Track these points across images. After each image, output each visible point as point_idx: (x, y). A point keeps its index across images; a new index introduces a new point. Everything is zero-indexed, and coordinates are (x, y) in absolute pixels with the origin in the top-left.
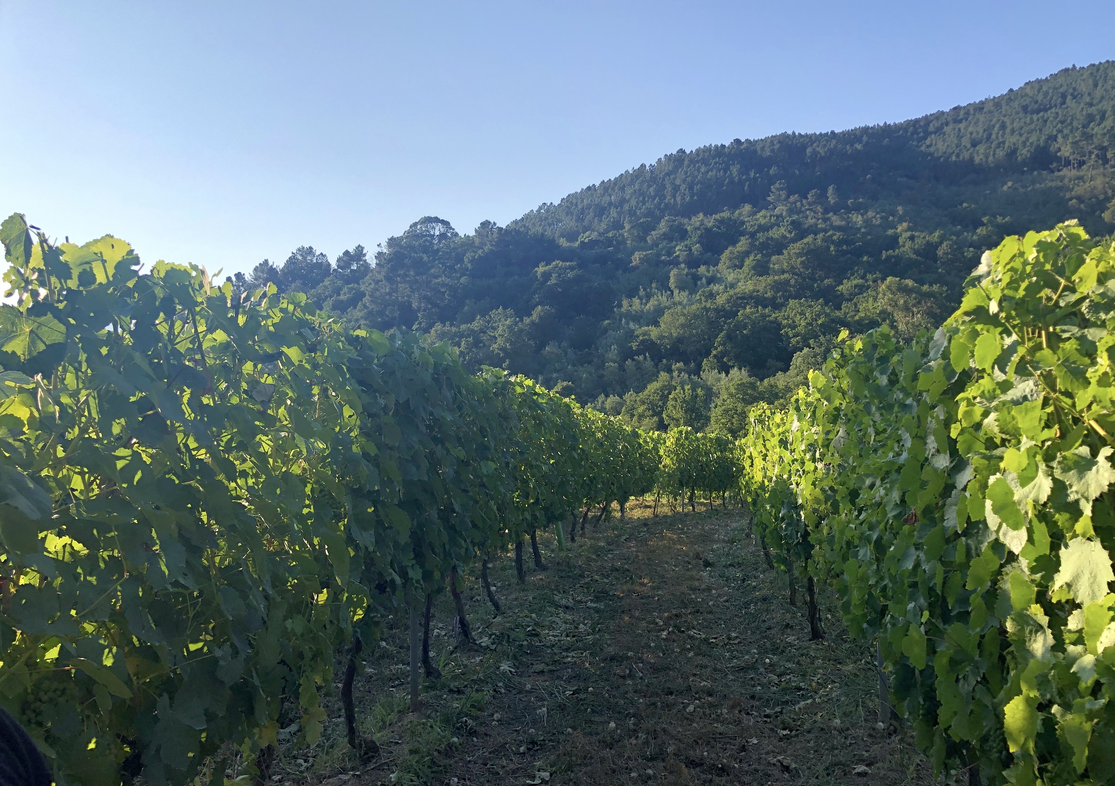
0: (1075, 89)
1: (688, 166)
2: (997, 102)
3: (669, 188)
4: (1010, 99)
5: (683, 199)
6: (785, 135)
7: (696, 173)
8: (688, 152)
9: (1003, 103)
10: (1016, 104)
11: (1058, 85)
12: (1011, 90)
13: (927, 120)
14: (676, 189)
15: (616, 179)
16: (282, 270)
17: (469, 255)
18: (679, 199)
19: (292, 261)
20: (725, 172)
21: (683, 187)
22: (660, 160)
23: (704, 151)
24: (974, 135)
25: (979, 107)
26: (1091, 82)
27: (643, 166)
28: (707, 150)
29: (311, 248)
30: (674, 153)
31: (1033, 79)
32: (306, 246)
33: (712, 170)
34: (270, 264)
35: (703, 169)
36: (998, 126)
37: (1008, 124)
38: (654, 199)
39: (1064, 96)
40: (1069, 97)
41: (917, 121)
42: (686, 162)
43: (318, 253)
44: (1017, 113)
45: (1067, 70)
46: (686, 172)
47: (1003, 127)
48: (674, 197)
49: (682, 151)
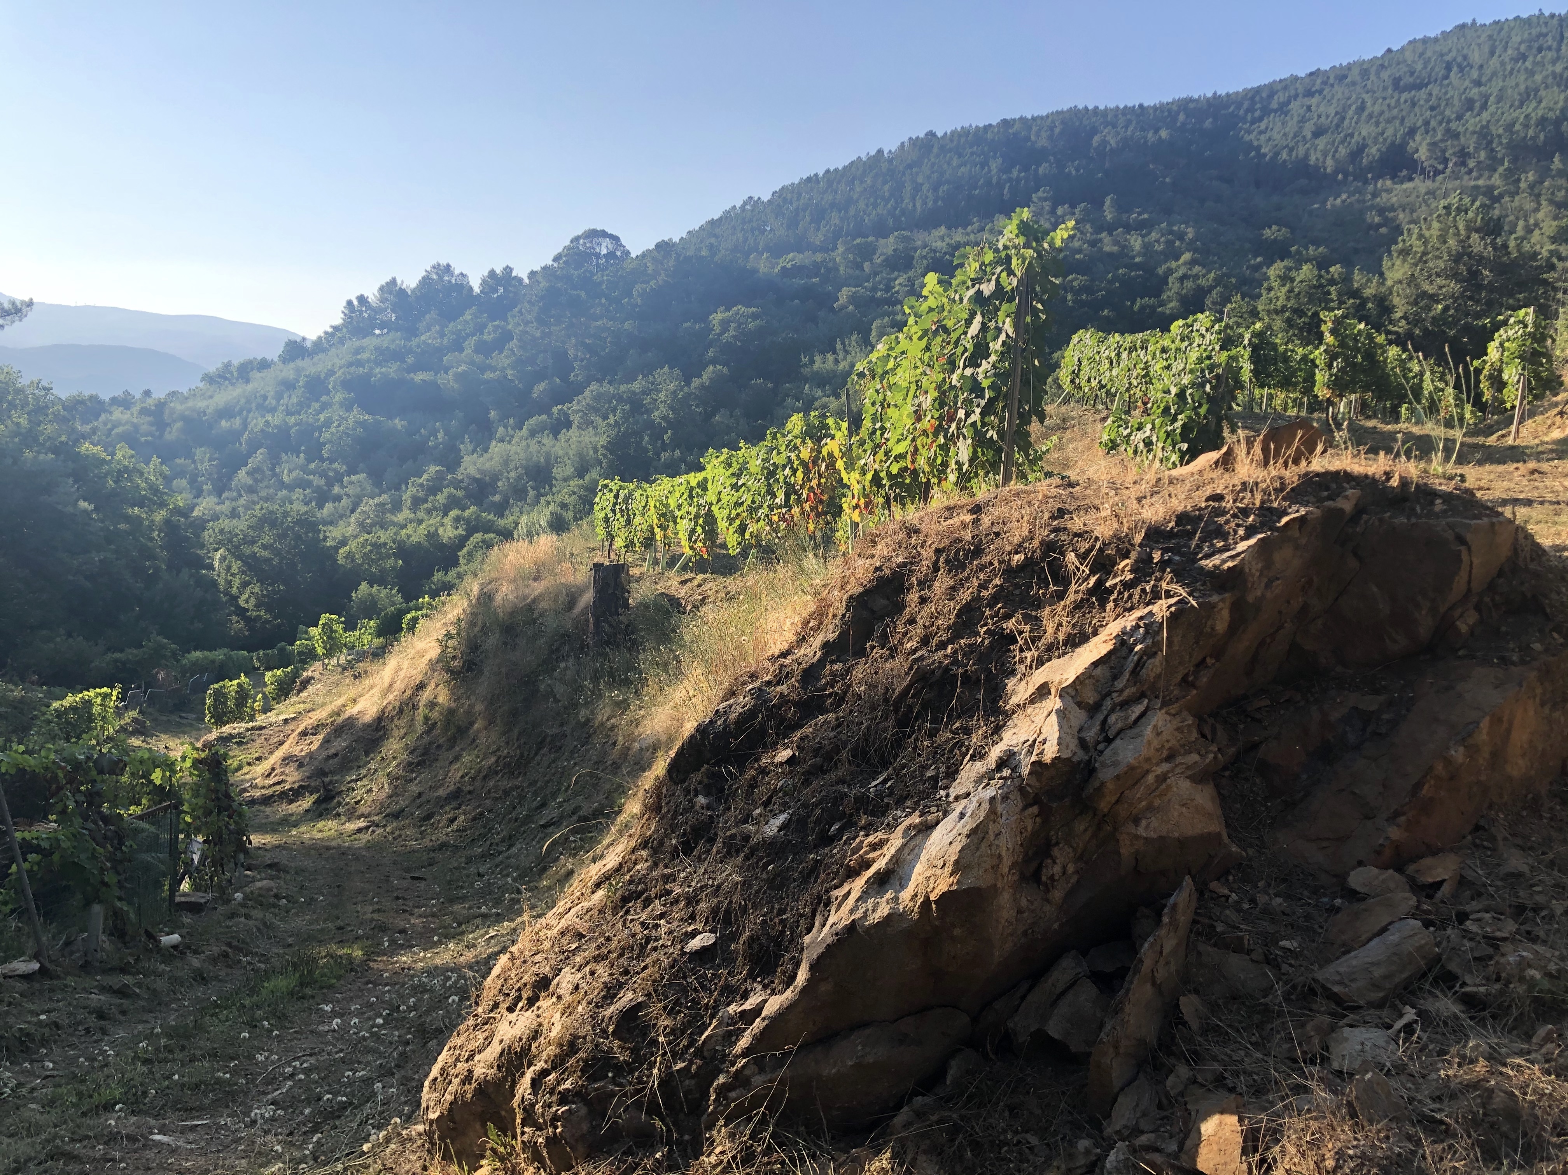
0: (1465, 58)
1: (938, 156)
2: (1365, 69)
3: (908, 188)
4: (1382, 66)
5: (925, 203)
6: (1074, 112)
7: (945, 166)
8: (940, 134)
9: (1373, 70)
10: (1385, 75)
11: (1445, 50)
12: (1389, 50)
13: (1271, 89)
14: (917, 188)
15: (845, 168)
16: (413, 291)
17: (638, 287)
18: (918, 204)
19: (426, 281)
20: (982, 168)
21: (925, 187)
22: (903, 144)
23: (960, 136)
24: (1323, 119)
25: (1341, 75)
26: (1486, 49)
27: (880, 152)
28: (965, 133)
29: (449, 266)
30: (922, 135)
31: (1419, 36)
32: (443, 262)
33: (964, 164)
34: (399, 282)
35: (955, 162)
36: (1354, 107)
37: (1369, 104)
38: (887, 201)
39: (1448, 68)
40: (1455, 69)
41: (1257, 91)
42: (935, 150)
43: (457, 272)
44: (1385, 89)
45: (1463, 26)
46: (933, 164)
47: (1362, 108)
48: (913, 199)
49: (931, 134)
